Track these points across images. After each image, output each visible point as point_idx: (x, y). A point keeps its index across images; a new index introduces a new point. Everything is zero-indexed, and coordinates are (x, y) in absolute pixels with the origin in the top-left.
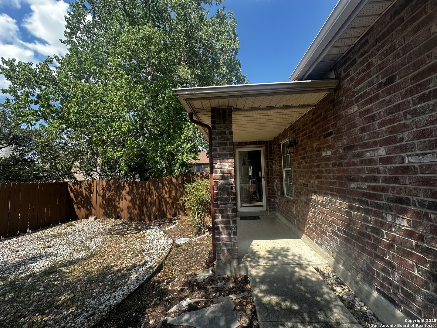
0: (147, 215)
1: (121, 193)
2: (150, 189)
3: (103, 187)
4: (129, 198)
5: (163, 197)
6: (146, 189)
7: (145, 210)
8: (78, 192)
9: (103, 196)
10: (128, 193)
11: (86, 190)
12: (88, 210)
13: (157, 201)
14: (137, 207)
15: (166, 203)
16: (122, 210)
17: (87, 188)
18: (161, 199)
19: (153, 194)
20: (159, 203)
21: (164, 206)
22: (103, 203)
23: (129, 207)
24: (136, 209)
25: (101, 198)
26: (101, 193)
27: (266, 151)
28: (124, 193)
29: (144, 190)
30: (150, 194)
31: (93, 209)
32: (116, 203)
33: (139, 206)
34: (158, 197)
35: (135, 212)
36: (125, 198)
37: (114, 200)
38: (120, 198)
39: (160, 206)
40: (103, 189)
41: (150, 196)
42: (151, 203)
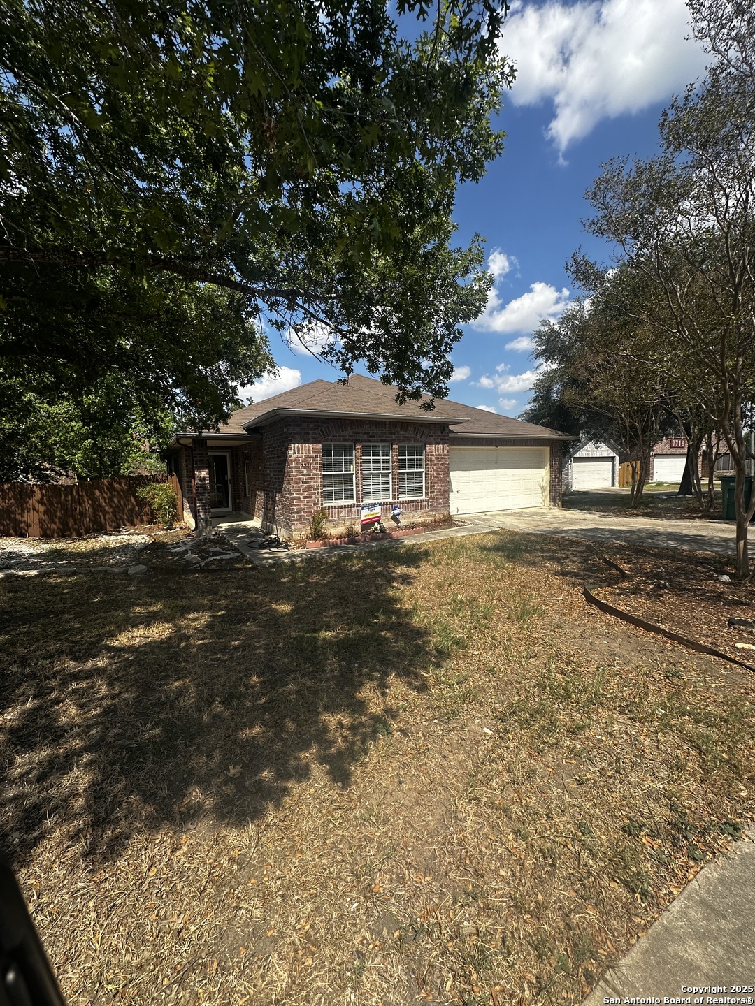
0: (75, 530)
1: (27, 502)
2: (79, 495)
4: (42, 508)
5: (100, 506)
6: (72, 495)
7: (71, 523)
10: (41, 502)
13: (91, 510)
14: (57, 521)
15: (105, 513)
16: (29, 525)
18: (96, 507)
19: (84, 502)
20: (94, 513)
21: (102, 516)
23: (42, 522)
24: (55, 524)
27: (232, 456)
28: (33, 501)
29: (69, 497)
30: (80, 503)
32: (18, 516)
33: (60, 518)
34: (93, 506)
35: (53, 526)
36: (34, 509)
37: (14, 512)
38: (25, 508)
39: (95, 517)
41: (80, 504)
42: (80, 513)
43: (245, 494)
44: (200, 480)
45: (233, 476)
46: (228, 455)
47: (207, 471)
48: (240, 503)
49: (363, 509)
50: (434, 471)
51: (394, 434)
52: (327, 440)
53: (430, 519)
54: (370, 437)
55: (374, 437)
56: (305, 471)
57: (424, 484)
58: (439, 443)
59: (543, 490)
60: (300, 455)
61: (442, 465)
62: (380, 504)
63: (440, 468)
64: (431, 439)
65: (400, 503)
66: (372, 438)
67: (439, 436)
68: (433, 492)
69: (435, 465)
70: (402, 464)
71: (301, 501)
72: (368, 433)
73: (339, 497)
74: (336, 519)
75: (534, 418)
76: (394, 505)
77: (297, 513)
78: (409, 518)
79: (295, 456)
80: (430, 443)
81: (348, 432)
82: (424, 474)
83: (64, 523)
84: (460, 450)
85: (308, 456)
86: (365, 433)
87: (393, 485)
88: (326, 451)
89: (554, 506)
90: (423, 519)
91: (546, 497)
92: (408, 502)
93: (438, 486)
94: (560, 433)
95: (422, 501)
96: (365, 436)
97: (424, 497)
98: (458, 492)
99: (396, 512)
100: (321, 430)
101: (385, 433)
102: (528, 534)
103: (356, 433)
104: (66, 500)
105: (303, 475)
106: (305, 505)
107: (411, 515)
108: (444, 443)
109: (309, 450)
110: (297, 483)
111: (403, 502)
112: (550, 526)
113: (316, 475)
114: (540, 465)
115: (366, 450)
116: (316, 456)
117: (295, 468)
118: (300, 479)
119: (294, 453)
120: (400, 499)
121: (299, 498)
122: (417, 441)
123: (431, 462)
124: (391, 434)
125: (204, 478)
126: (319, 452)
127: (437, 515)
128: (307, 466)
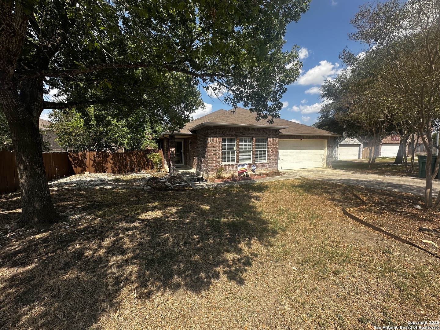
0: (123, 170)
1: (107, 159)
2: (125, 157)
3: (94, 155)
4: (112, 162)
5: (133, 161)
6: (123, 157)
7: (122, 168)
8: (75, 158)
9: (94, 161)
10: (112, 159)
11: (81, 157)
12: (82, 168)
13: (129, 163)
14: (117, 167)
15: (135, 164)
16: (107, 168)
17: (82, 155)
18: (131, 162)
19: (127, 160)
20: (131, 164)
21: (134, 166)
22: (94, 164)
23: (112, 167)
24: (117, 168)
25: (93, 162)
26: (93, 159)
27: (184, 142)
28: (109, 159)
31: (86, 168)
32: (104, 165)
33: (118, 166)
34: (130, 161)
35: (116, 169)
36: (109, 162)
37: (102, 163)
38: (106, 162)
39: (131, 166)
40: (94, 157)
41: (126, 161)
42: (126, 164)
43: (189, 158)
44: (172, 152)
45: (184, 150)
46: (183, 141)
47: (175, 148)
48: (187, 162)
49: (239, 166)
50: (271, 150)
51: (254, 133)
52: (224, 136)
53: (269, 171)
54: (243, 135)
55: (245, 135)
56: (215, 149)
57: (266, 156)
58: (274, 138)
59: (323, 159)
60: (213, 142)
61: (275, 147)
62: (246, 164)
63: (274, 149)
64: (271, 136)
65: (256, 164)
66: (244, 135)
67: (274, 134)
68: (271, 160)
69: (272, 147)
70: (257, 147)
71: (213, 162)
72: (242, 133)
73: (229, 161)
74: (227, 170)
75: (320, 126)
76: (253, 165)
77: (211, 167)
78: (259, 171)
79: (211, 143)
80: (270, 138)
81: (234, 133)
82: (267, 151)
83: (120, 168)
84: (283, 141)
85: (216, 143)
86: (241, 133)
87: (253, 156)
88: (224, 141)
89: (329, 167)
90: (265, 172)
91: (324, 163)
92: (259, 164)
93: (273, 157)
94: (333, 133)
95: (265, 163)
96: (241, 134)
97: (266, 162)
98: (282, 160)
99: (254, 168)
100: (222, 132)
101: (250, 133)
102: (315, 180)
103: (237, 133)
104: (120, 159)
105: (214, 151)
106: (214, 164)
107: (260, 169)
108: (276, 138)
109: (217, 140)
110: (211, 154)
111: (257, 164)
112: (326, 177)
113: (219, 151)
114: (322, 148)
115: (241, 140)
116: (220, 143)
117: (211, 148)
118: (212, 153)
119: (210, 141)
120: (256, 162)
121: (212, 161)
122: (264, 137)
123: (270, 146)
124: (253, 133)
125: (173, 151)
126: (221, 141)
127: (272, 170)
128: (215, 147)
